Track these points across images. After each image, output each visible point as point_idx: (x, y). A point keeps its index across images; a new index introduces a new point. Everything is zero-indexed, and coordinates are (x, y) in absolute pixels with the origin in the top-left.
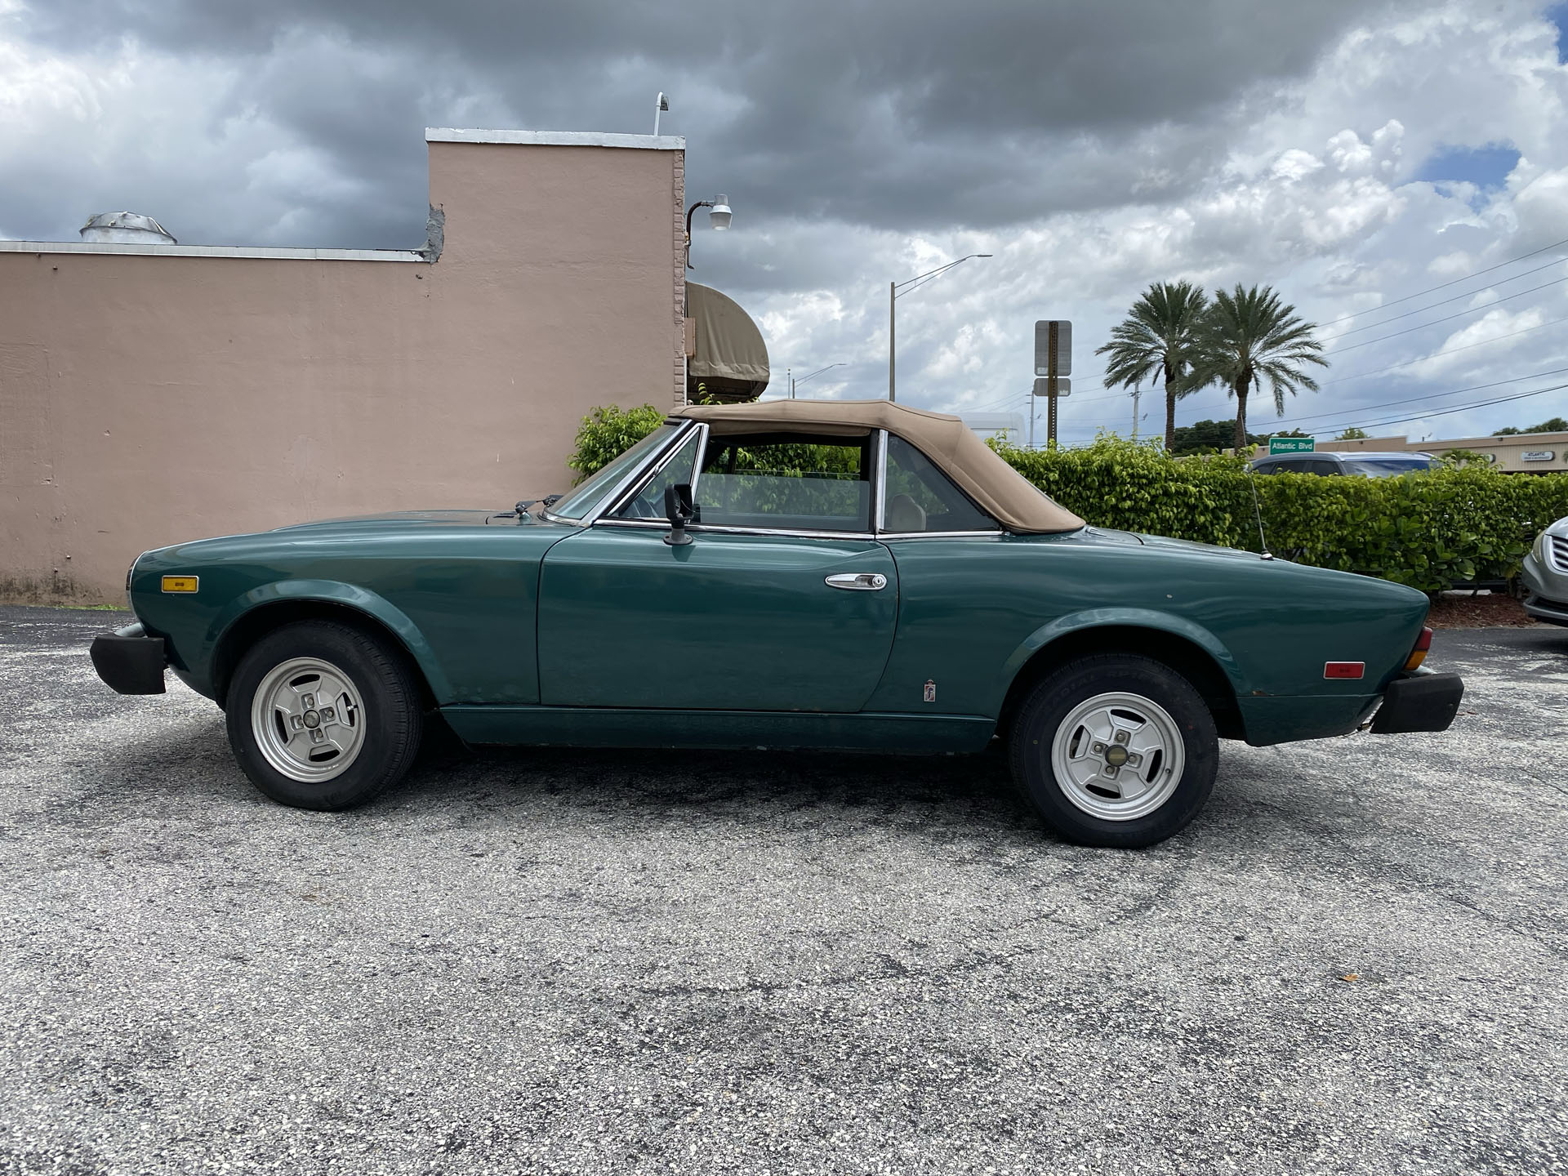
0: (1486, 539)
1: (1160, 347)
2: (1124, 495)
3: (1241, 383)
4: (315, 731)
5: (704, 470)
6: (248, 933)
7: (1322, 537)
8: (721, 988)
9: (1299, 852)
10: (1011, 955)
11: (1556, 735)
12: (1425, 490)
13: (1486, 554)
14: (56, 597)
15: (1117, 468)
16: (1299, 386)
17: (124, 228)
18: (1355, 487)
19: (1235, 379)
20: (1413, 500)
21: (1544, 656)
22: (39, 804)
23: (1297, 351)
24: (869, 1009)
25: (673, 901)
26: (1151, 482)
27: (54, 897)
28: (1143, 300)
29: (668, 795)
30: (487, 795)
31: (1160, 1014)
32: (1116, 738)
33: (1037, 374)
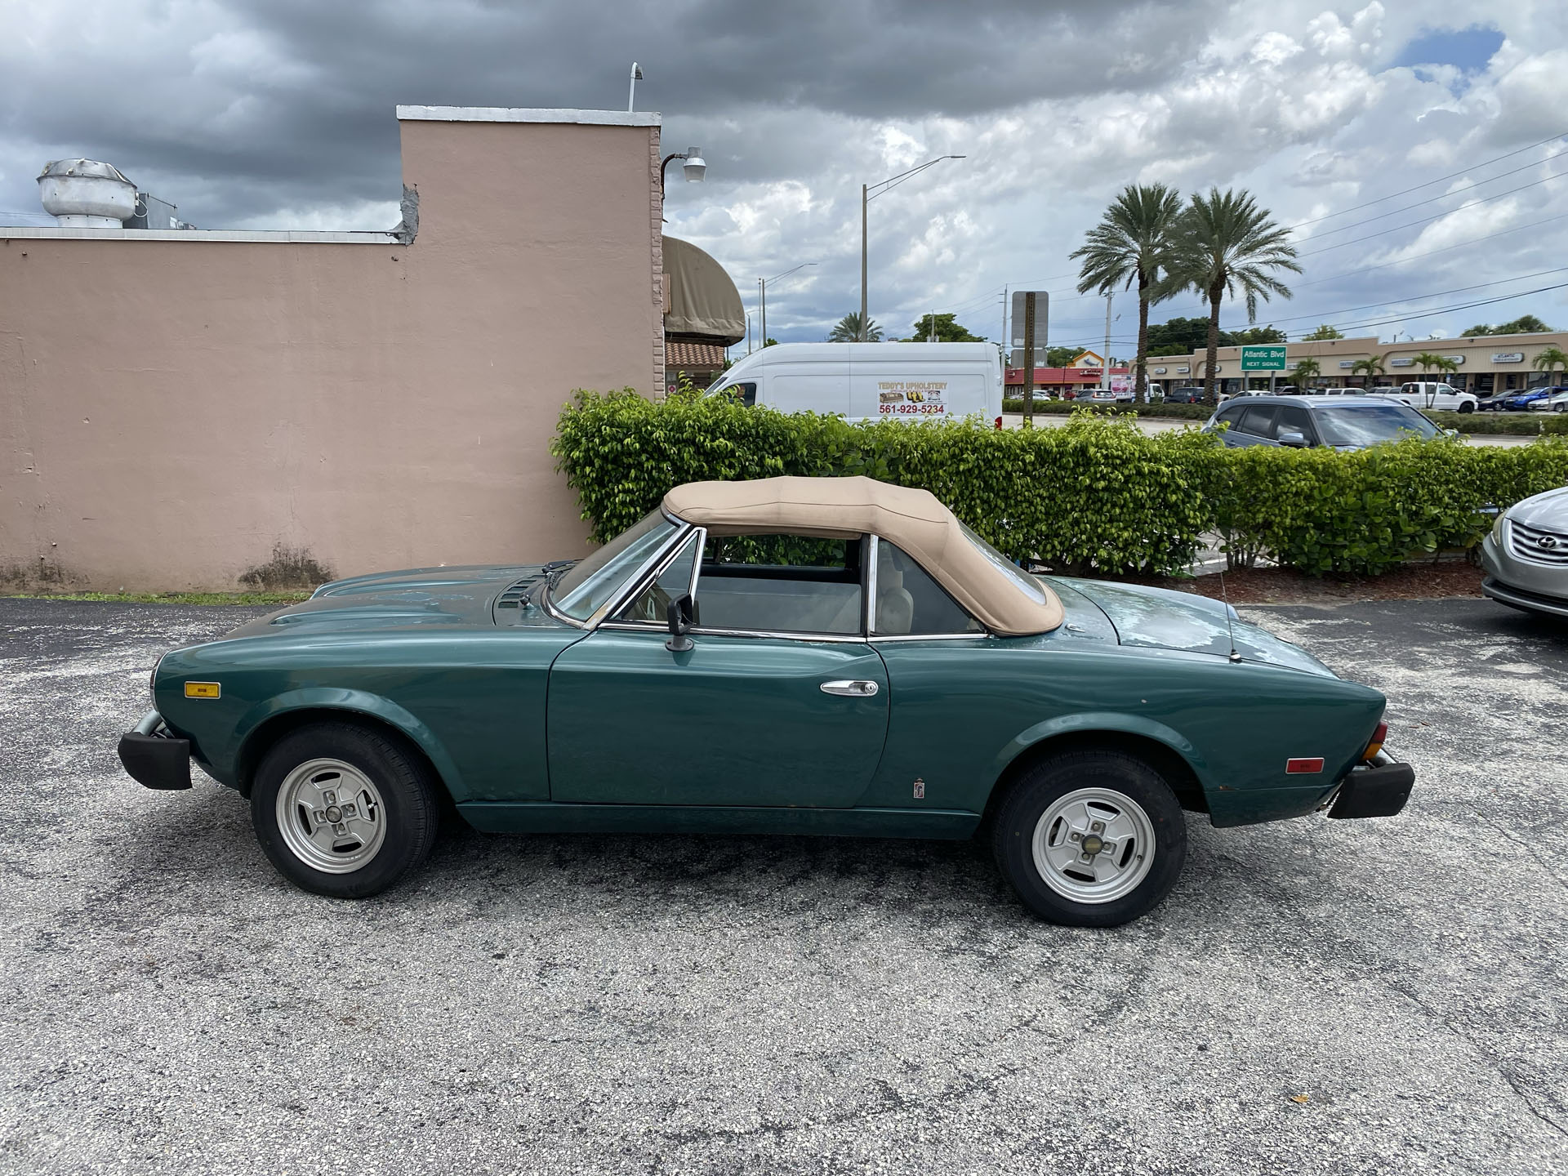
0: (1449, 512)
1: (1134, 251)
2: (1098, 475)
3: (1214, 289)
4: (337, 825)
5: (703, 573)
6: (299, 1073)
7: (1290, 512)
8: (737, 1131)
9: (1258, 926)
10: (997, 1078)
11: (1505, 753)
12: (1391, 465)
13: (1448, 527)
14: (44, 584)
15: (1092, 450)
16: (1273, 293)
17: (82, 176)
18: (1323, 463)
19: (1208, 287)
20: (1380, 475)
21: (1498, 639)
22: (77, 901)
23: (1271, 257)
24: (871, 1154)
25: (685, 1015)
26: (1125, 462)
27: (114, 1031)
28: (1118, 203)
29: (670, 867)
30: (499, 871)
31: (1131, 1152)
32: (1092, 828)
33: (1014, 346)
